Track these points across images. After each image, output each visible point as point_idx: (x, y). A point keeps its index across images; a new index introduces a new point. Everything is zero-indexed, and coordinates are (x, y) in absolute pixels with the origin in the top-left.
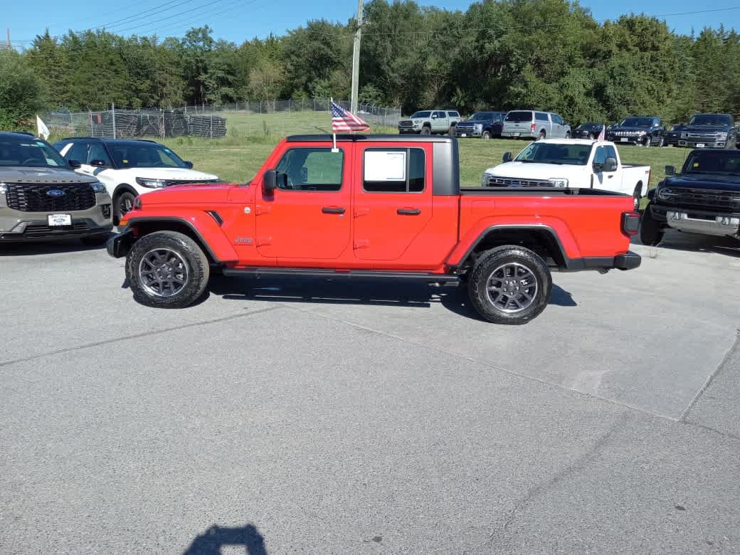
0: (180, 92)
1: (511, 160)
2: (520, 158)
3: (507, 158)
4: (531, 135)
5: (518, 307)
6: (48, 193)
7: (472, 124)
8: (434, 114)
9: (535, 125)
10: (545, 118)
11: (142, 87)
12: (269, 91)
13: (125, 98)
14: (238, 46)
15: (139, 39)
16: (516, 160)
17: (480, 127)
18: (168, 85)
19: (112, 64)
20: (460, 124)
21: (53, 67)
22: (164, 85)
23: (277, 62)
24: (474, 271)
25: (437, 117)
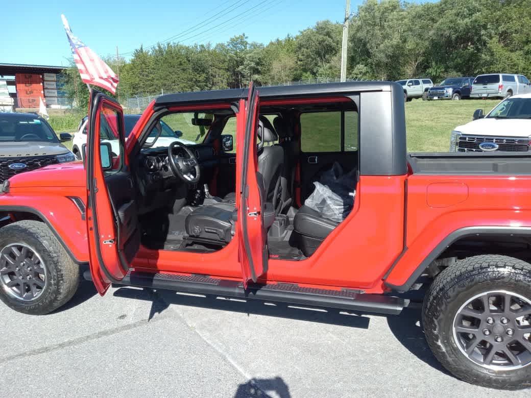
0: (225, 81)
1: (482, 117)
2: (493, 114)
3: (478, 115)
4: (499, 95)
5: (510, 363)
6: (9, 166)
7: (443, 88)
8: (410, 82)
9: (502, 86)
10: (512, 79)
11: (200, 79)
12: (286, 76)
13: (189, 87)
14: (265, 46)
15: (198, 47)
16: (488, 117)
17: (450, 91)
18: (217, 76)
19: (181, 64)
20: (432, 89)
21: (145, 70)
22: (215, 77)
23: (292, 54)
24: (431, 298)
25: (412, 85)
